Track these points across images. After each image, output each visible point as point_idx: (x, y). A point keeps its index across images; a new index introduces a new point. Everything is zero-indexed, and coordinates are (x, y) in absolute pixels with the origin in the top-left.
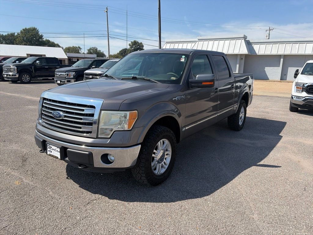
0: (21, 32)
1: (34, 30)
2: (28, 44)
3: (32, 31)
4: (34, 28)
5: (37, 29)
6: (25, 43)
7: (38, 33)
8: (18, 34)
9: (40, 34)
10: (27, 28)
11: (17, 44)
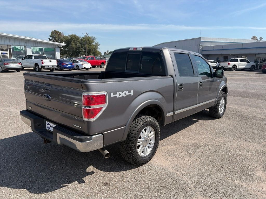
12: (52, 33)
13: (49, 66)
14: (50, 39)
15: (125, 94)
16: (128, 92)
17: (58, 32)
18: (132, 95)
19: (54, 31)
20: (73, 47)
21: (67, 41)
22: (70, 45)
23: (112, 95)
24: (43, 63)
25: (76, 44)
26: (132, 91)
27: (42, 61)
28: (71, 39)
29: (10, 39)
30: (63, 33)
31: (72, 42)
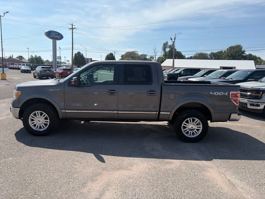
0: (228, 49)
1: (238, 46)
2: (230, 59)
3: (237, 48)
4: (239, 45)
5: (242, 46)
6: (229, 58)
7: (241, 49)
8: (225, 51)
9: (243, 50)
10: (233, 46)
11: (222, 59)
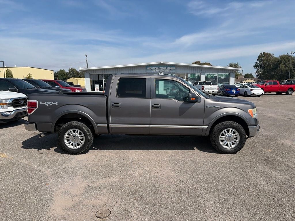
12: (260, 56)
13: (208, 92)
14: (256, 62)
15: (51, 103)
16: (54, 103)
17: (267, 53)
18: (57, 104)
19: (263, 53)
20: (282, 70)
21: (275, 63)
22: (279, 68)
23: (41, 103)
24: (203, 89)
25: (286, 66)
26: (57, 102)
27: (203, 86)
28: (281, 60)
29: (188, 68)
30: (273, 55)
31: (282, 64)
